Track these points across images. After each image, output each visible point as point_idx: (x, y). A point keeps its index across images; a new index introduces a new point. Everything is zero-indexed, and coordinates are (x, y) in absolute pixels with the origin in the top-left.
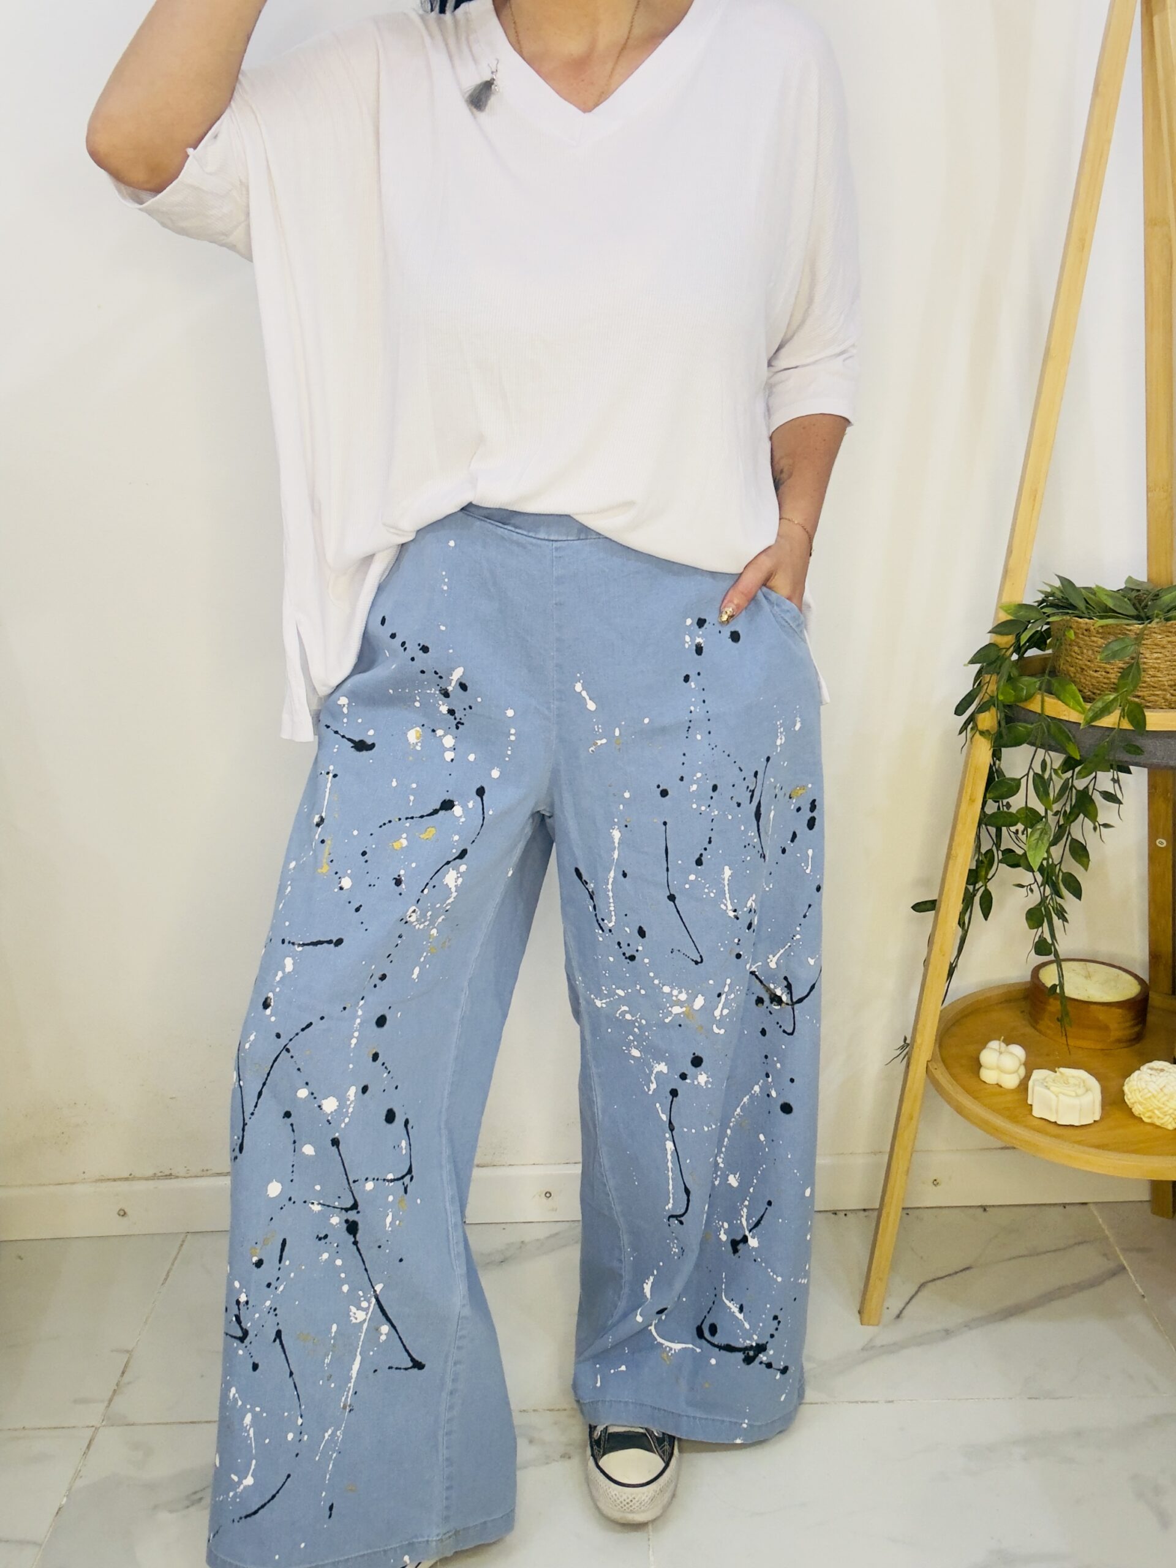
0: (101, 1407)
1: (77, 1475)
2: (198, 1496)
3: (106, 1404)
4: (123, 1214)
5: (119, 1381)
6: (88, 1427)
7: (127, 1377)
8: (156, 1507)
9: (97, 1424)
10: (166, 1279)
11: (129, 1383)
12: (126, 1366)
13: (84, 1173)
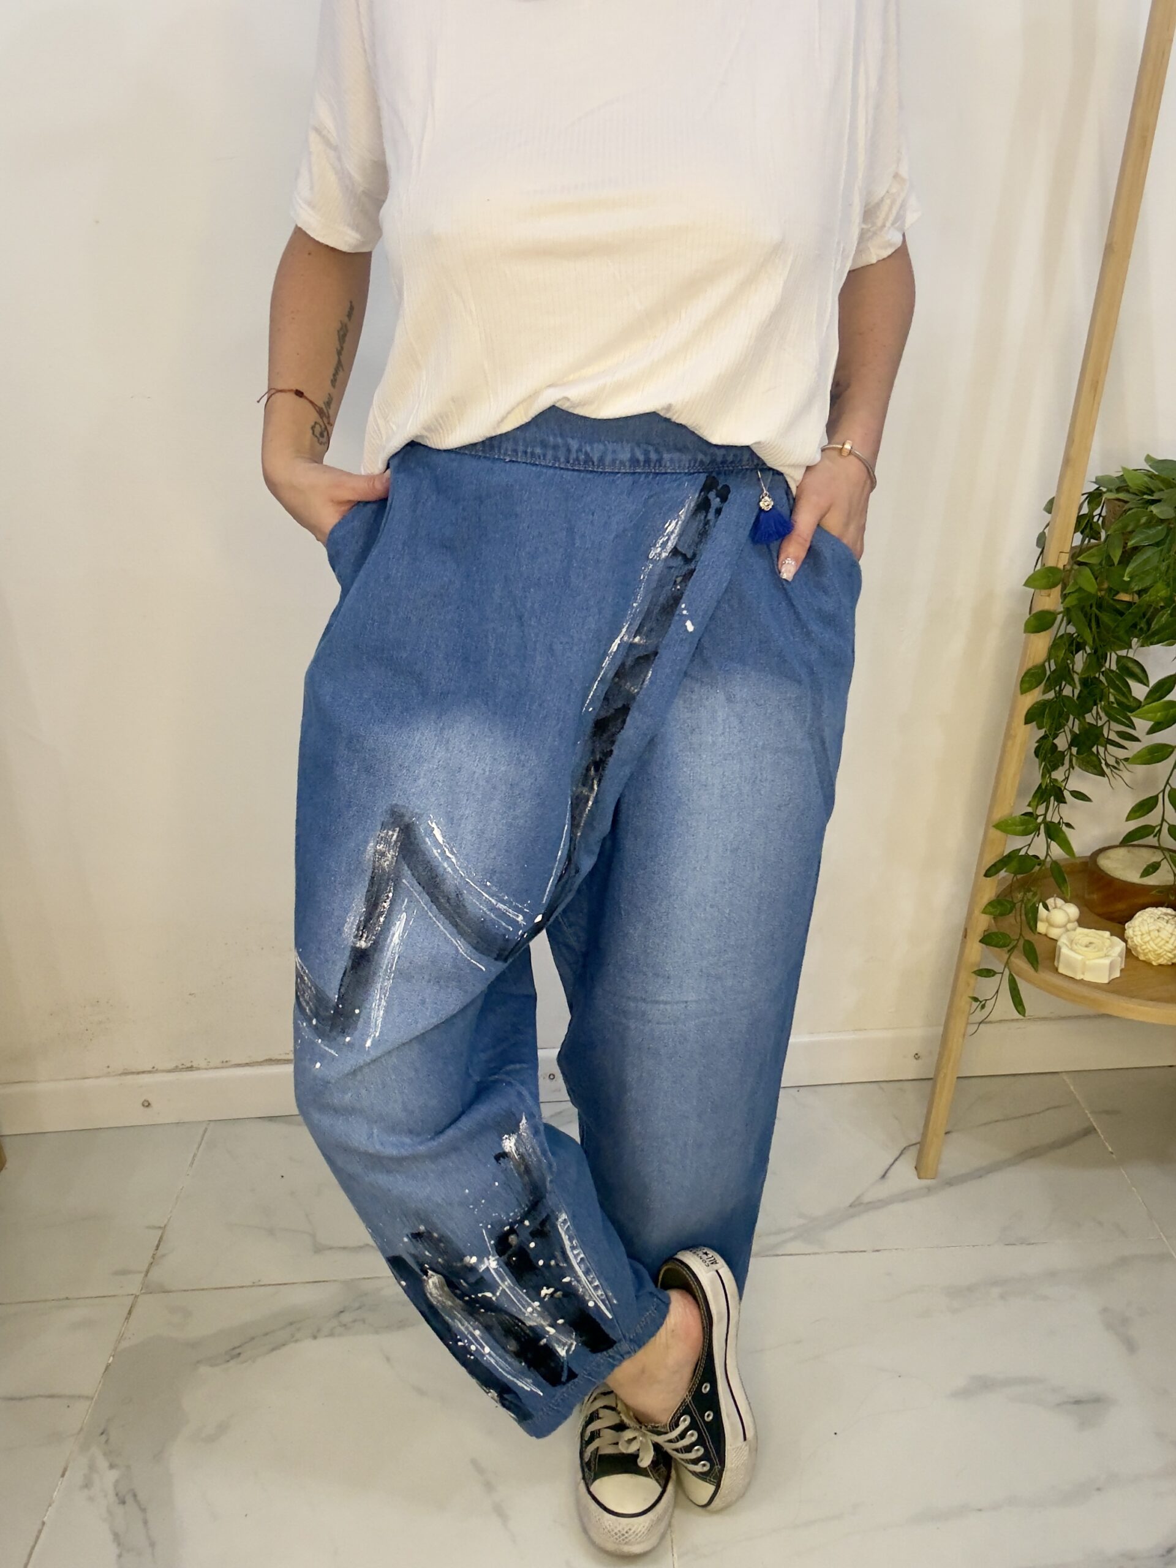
0: (140, 1277)
1: (121, 1338)
2: (238, 1351)
3: (143, 1275)
4: (147, 1105)
5: (154, 1254)
6: (128, 1295)
7: (161, 1251)
8: (198, 1362)
9: (135, 1290)
10: (192, 1163)
11: (164, 1256)
12: (160, 1241)
13: (108, 1067)
